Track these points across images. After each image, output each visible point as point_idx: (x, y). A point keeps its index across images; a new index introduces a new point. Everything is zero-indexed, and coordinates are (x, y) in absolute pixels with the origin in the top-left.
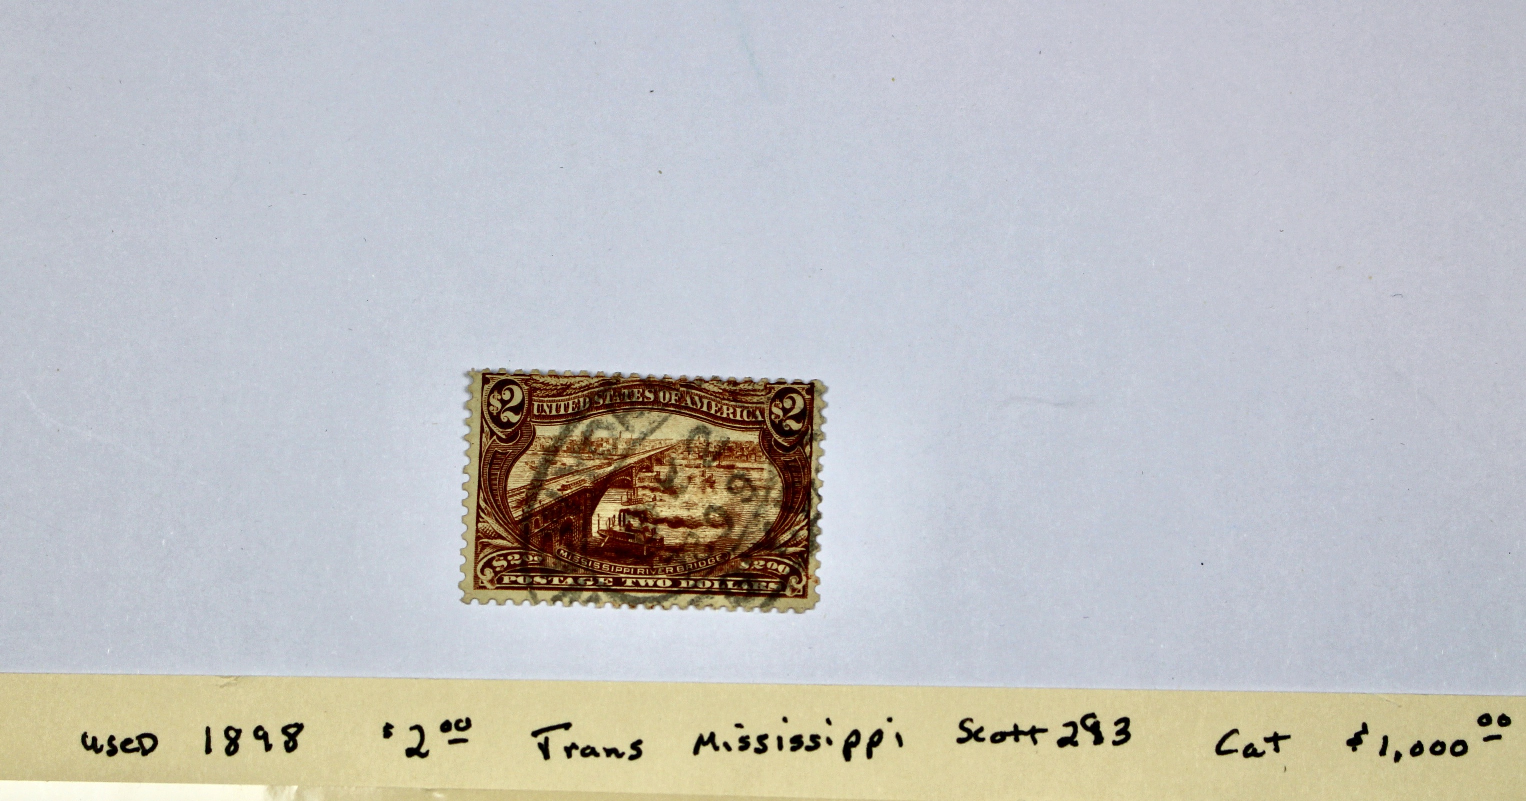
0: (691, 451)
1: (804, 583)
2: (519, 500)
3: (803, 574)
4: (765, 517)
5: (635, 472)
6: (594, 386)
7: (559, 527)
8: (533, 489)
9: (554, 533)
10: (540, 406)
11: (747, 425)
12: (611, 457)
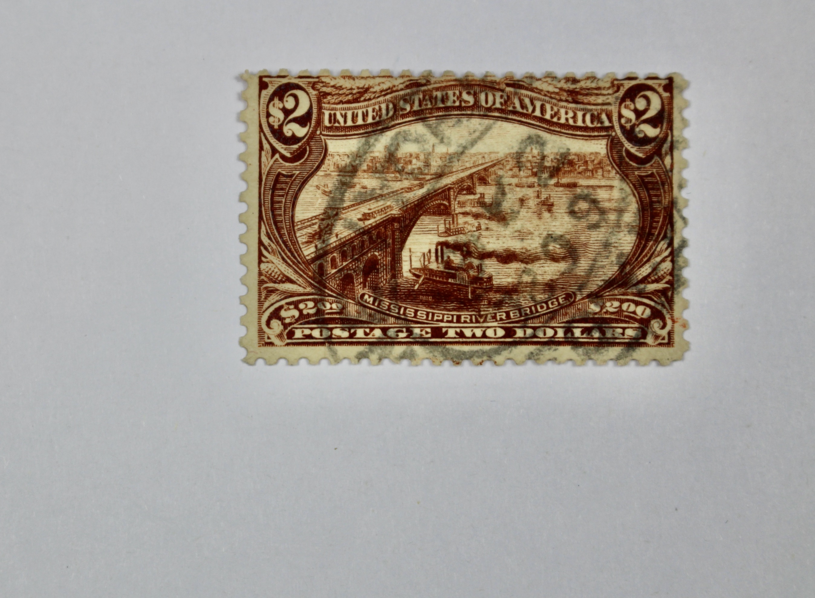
0: (522, 167)
1: (668, 328)
2: (310, 233)
3: (667, 316)
4: (617, 247)
5: (454, 195)
6: (399, 89)
7: (361, 266)
8: (327, 219)
9: (355, 273)
10: (333, 115)
11: (590, 132)
12: (423, 176)
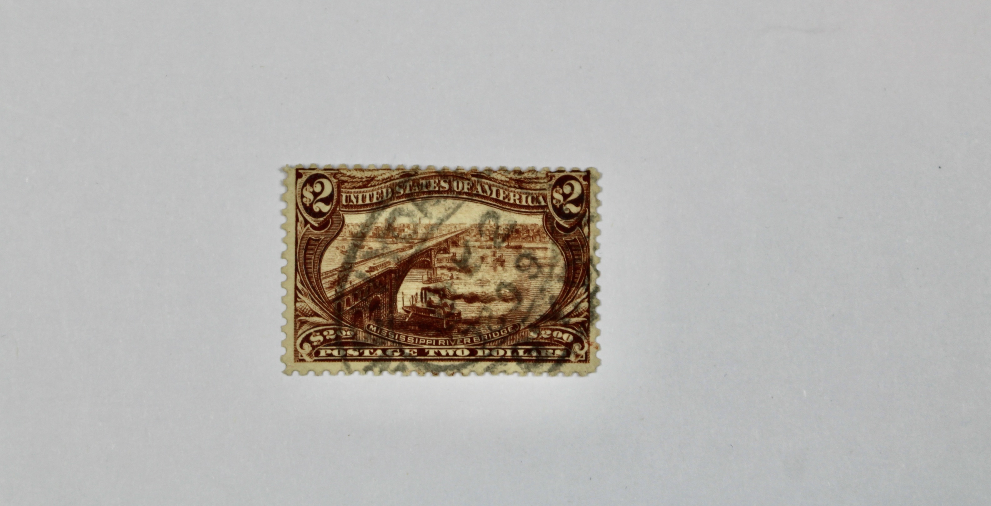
0: (483, 234)
1: (586, 349)
2: (332, 281)
3: (585, 341)
4: (550, 291)
5: (434, 254)
6: (396, 178)
7: (368, 305)
8: (344, 271)
9: (364, 310)
10: (348, 197)
11: (531, 210)
12: (412, 241)
